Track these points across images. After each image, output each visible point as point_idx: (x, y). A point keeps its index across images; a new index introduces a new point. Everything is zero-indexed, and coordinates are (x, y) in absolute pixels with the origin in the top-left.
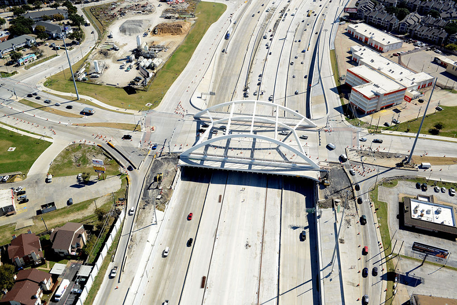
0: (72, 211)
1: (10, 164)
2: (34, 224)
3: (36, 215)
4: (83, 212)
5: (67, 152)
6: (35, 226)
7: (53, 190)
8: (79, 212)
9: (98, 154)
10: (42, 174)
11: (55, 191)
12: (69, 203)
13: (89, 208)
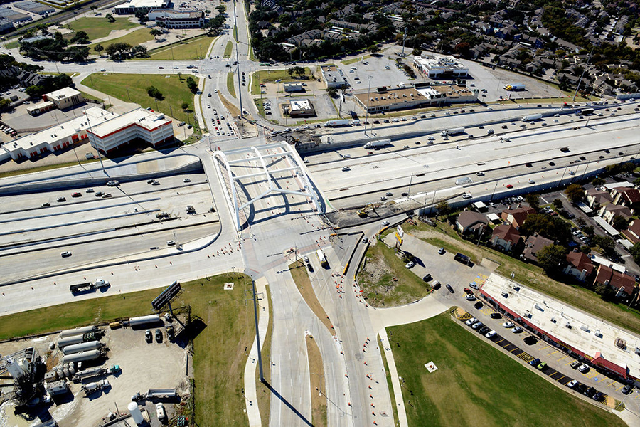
0: (448, 245)
1: (451, 341)
2: (483, 259)
3: (475, 265)
4: (441, 238)
5: (387, 302)
6: (483, 257)
7: (443, 273)
8: (444, 240)
9: (368, 273)
10: (435, 298)
11: (443, 270)
12: (443, 252)
13: (434, 237)
